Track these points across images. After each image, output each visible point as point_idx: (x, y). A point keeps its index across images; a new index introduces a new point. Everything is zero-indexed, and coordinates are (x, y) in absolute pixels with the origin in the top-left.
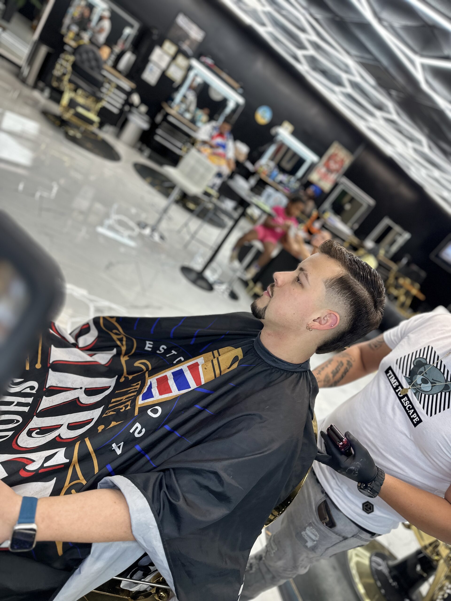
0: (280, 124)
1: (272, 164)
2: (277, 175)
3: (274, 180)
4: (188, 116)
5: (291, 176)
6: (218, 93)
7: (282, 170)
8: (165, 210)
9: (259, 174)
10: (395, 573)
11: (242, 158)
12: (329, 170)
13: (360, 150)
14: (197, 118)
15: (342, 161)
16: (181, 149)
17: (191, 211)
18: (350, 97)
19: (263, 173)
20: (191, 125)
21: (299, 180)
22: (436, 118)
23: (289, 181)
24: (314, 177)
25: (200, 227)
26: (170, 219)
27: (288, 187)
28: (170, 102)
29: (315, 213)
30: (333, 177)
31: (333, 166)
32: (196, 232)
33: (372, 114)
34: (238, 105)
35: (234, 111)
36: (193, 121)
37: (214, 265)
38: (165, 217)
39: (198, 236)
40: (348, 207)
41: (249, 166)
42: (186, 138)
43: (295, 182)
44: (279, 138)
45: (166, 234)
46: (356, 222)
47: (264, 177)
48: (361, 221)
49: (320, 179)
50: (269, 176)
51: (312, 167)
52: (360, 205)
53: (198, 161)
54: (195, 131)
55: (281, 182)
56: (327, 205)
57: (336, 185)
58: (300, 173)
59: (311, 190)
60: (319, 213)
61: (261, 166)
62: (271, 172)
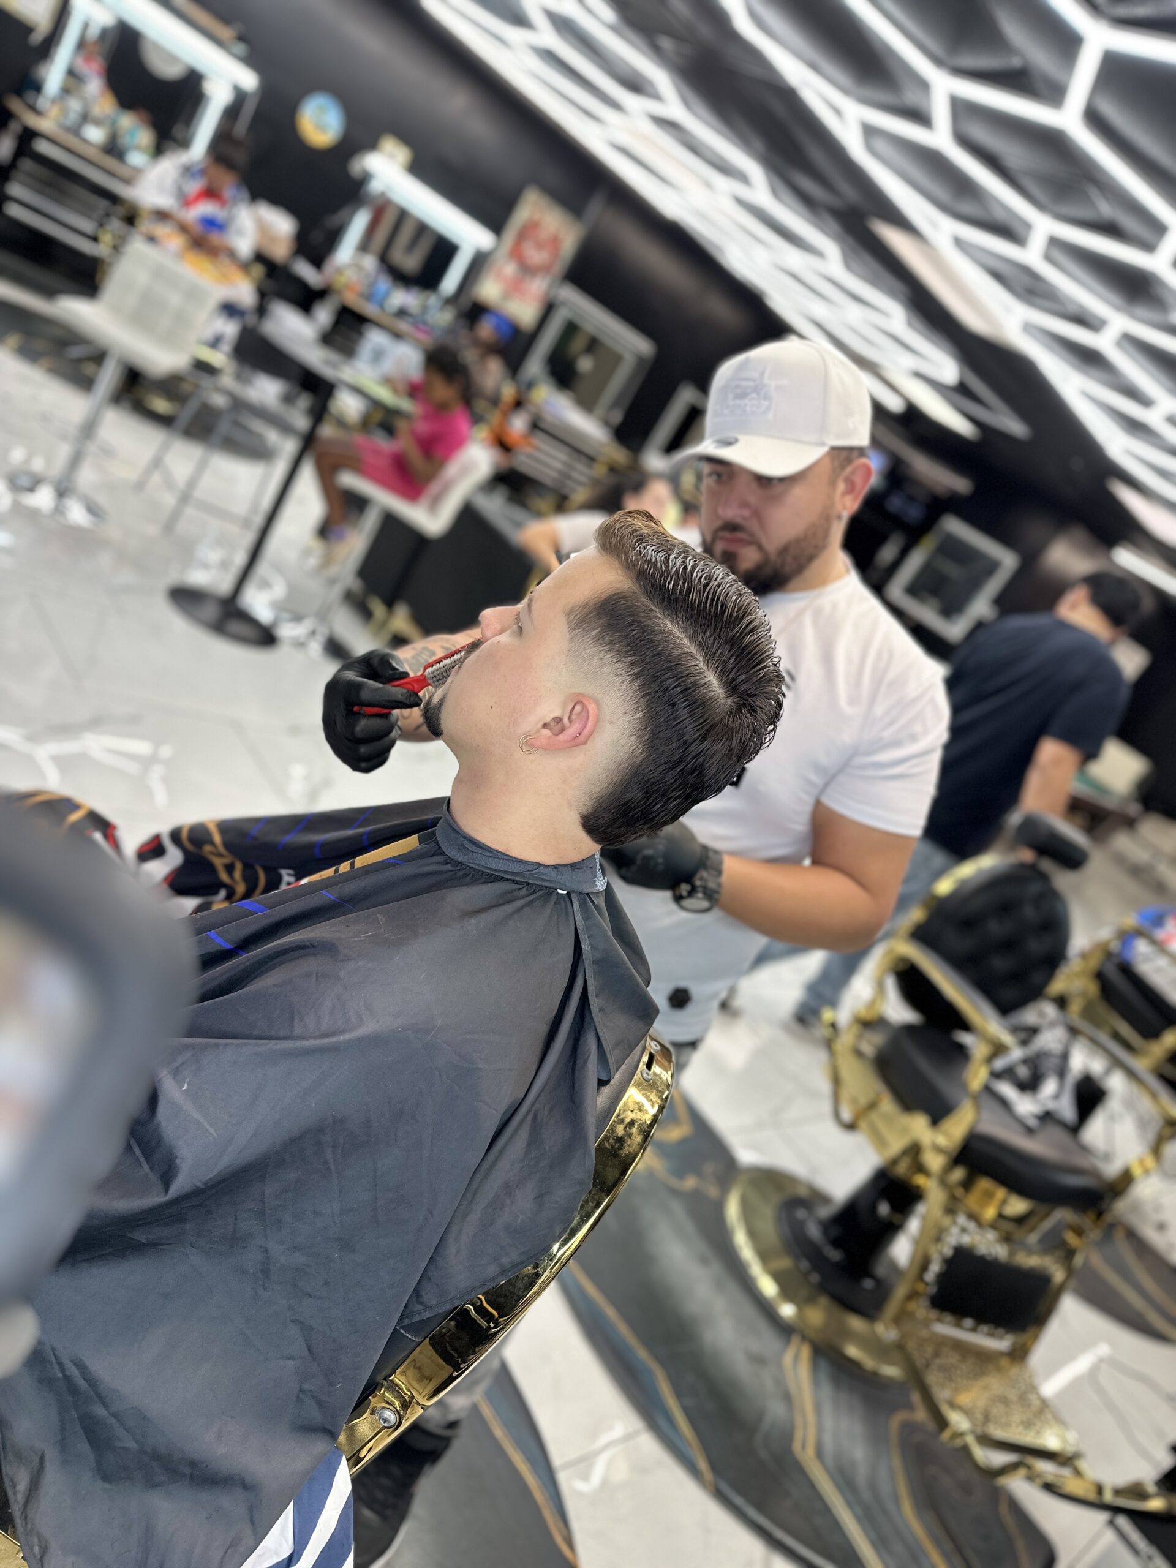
0: (372, 145)
1: (370, 262)
2: (387, 294)
3: (381, 306)
4: (95, 134)
5: (428, 293)
6: (173, 59)
7: (401, 278)
8: (88, 429)
9: (338, 292)
10: (835, 1231)
11: (281, 251)
12: (527, 270)
13: (596, 207)
14: (125, 140)
15: (555, 241)
16: (95, 239)
17: (165, 421)
18: (550, 57)
19: (348, 287)
20: (110, 162)
21: (451, 301)
22: (779, 109)
23: (425, 309)
24: (489, 290)
25: (202, 466)
26: (108, 452)
27: (425, 323)
28: (30, 95)
29: (508, 392)
30: (538, 287)
31: (535, 256)
32: (192, 483)
33: (615, 105)
34: (240, 97)
35: (232, 113)
36: (114, 149)
37: (263, 568)
38: (91, 448)
39: (198, 493)
40: (585, 364)
41: (305, 270)
42: (103, 204)
43: (442, 309)
44: (376, 186)
45: (102, 499)
46: (615, 404)
47: (353, 300)
48: (627, 402)
49: (507, 295)
50: (369, 297)
51: (479, 263)
52: (617, 358)
53: (159, 273)
54: (128, 181)
55: (402, 313)
56: (535, 365)
57: (549, 309)
58: (451, 281)
59: (486, 329)
60: (519, 391)
61: (339, 271)
62: (372, 285)
